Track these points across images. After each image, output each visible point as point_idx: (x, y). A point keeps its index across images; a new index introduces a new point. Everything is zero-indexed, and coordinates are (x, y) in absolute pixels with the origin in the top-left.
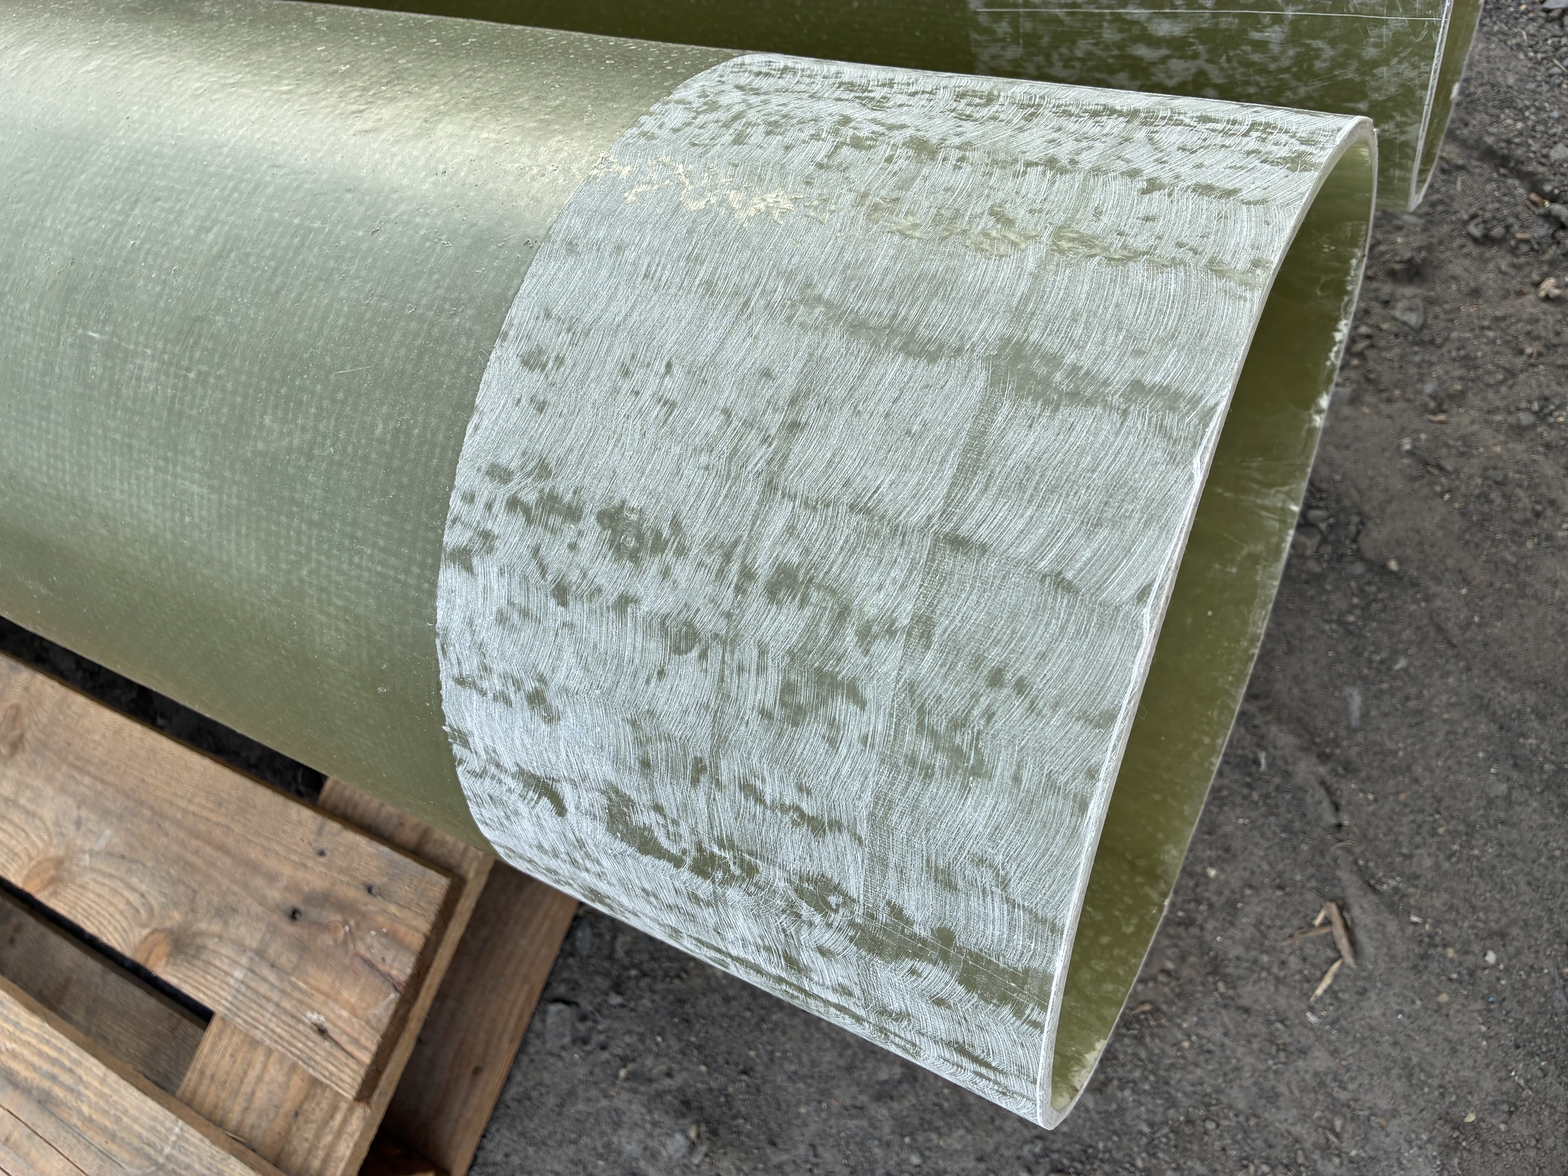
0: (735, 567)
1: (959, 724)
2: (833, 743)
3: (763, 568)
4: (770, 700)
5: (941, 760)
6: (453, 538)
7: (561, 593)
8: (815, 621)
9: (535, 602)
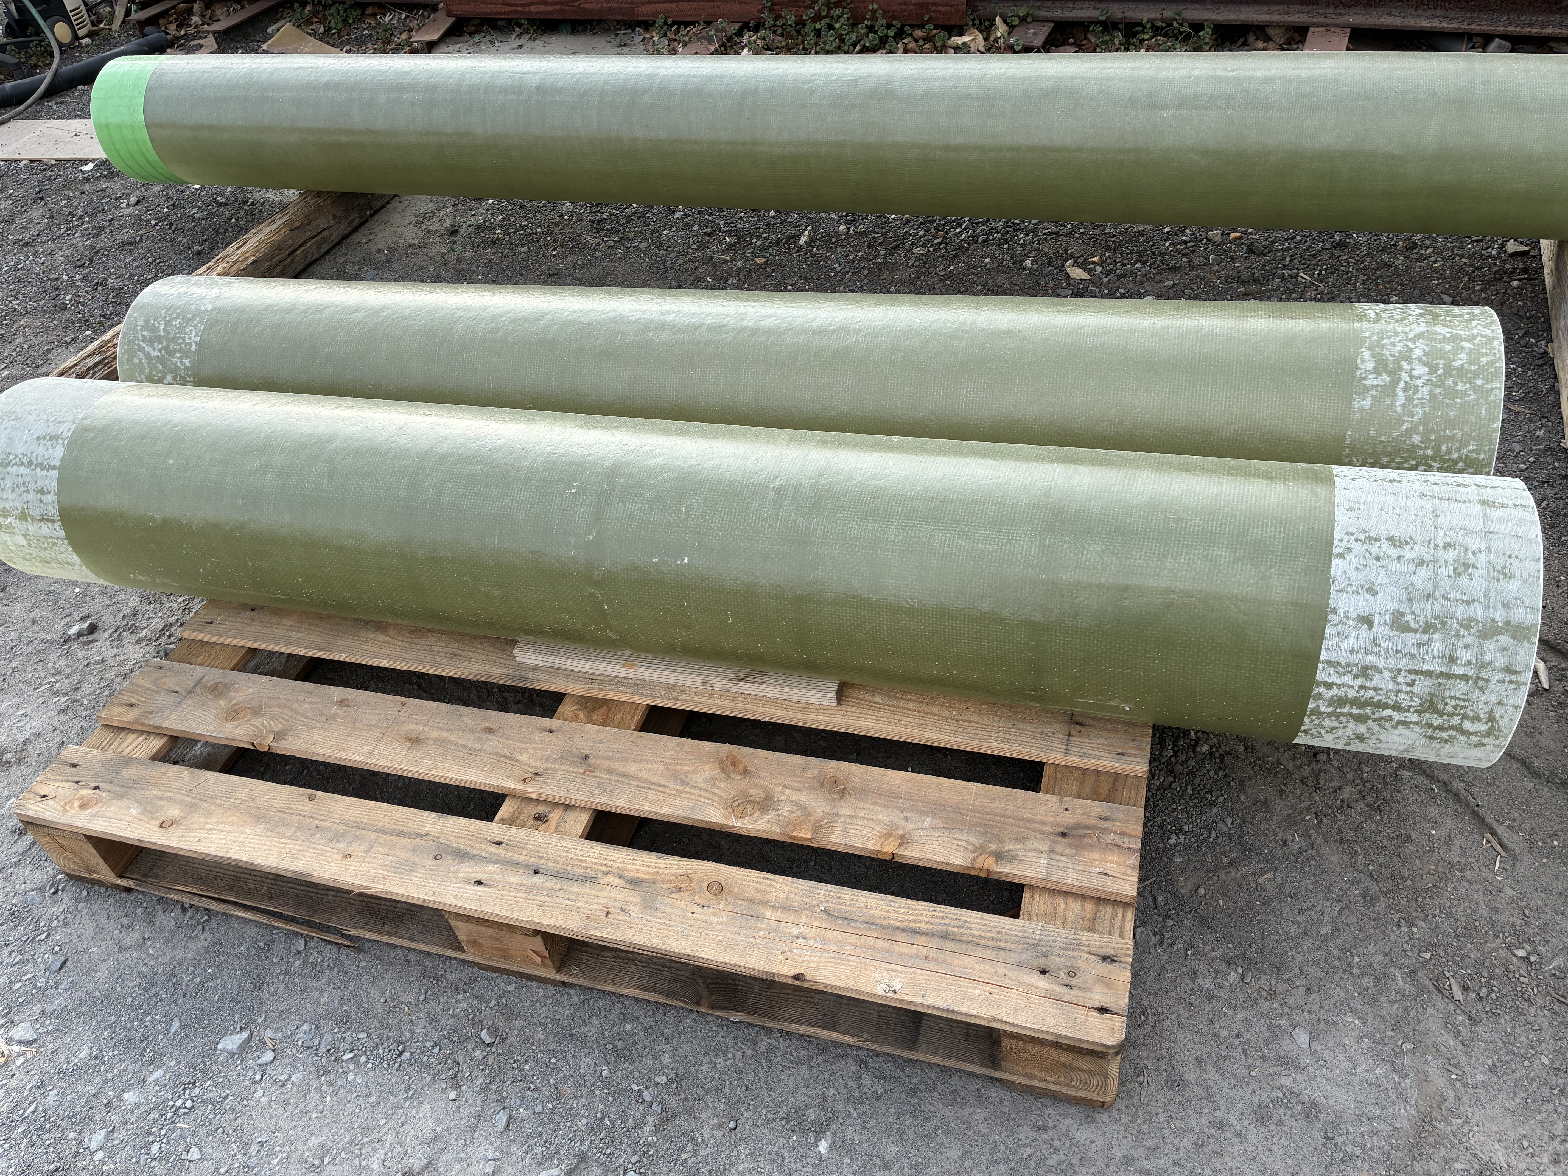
0: (1432, 545)
1: (1504, 568)
2: (1471, 579)
3: (1441, 544)
4: (1450, 572)
5: (1501, 576)
6: (1335, 551)
7: (1378, 559)
8: (1459, 553)
9: (1369, 563)
